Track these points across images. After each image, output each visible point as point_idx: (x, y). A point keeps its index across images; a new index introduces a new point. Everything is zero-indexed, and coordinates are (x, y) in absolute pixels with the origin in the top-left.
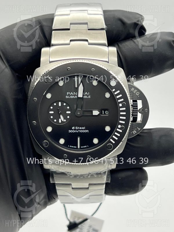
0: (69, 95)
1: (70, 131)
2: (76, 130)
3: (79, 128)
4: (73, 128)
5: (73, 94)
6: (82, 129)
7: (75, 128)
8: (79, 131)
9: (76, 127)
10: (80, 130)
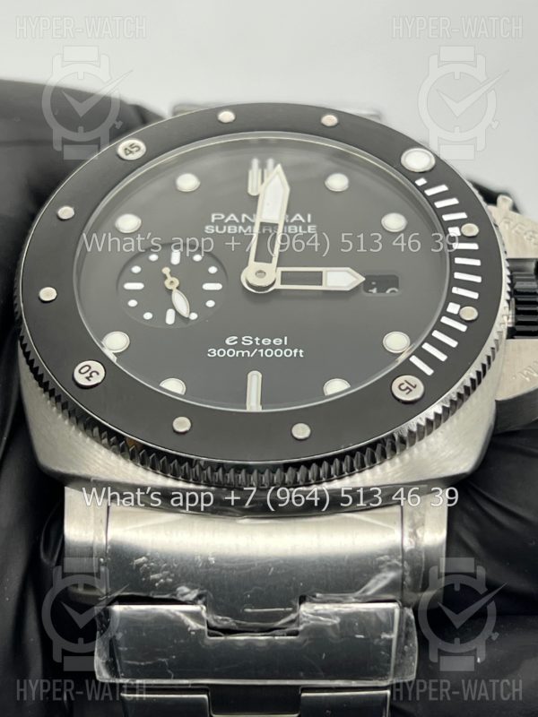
0: (220, 223)
1: (214, 353)
2: (245, 348)
3: (257, 339)
4: (228, 342)
5: (240, 219)
6: (273, 347)
7: (240, 340)
8: (258, 353)
9: (243, 339)
10: (265, 348)
